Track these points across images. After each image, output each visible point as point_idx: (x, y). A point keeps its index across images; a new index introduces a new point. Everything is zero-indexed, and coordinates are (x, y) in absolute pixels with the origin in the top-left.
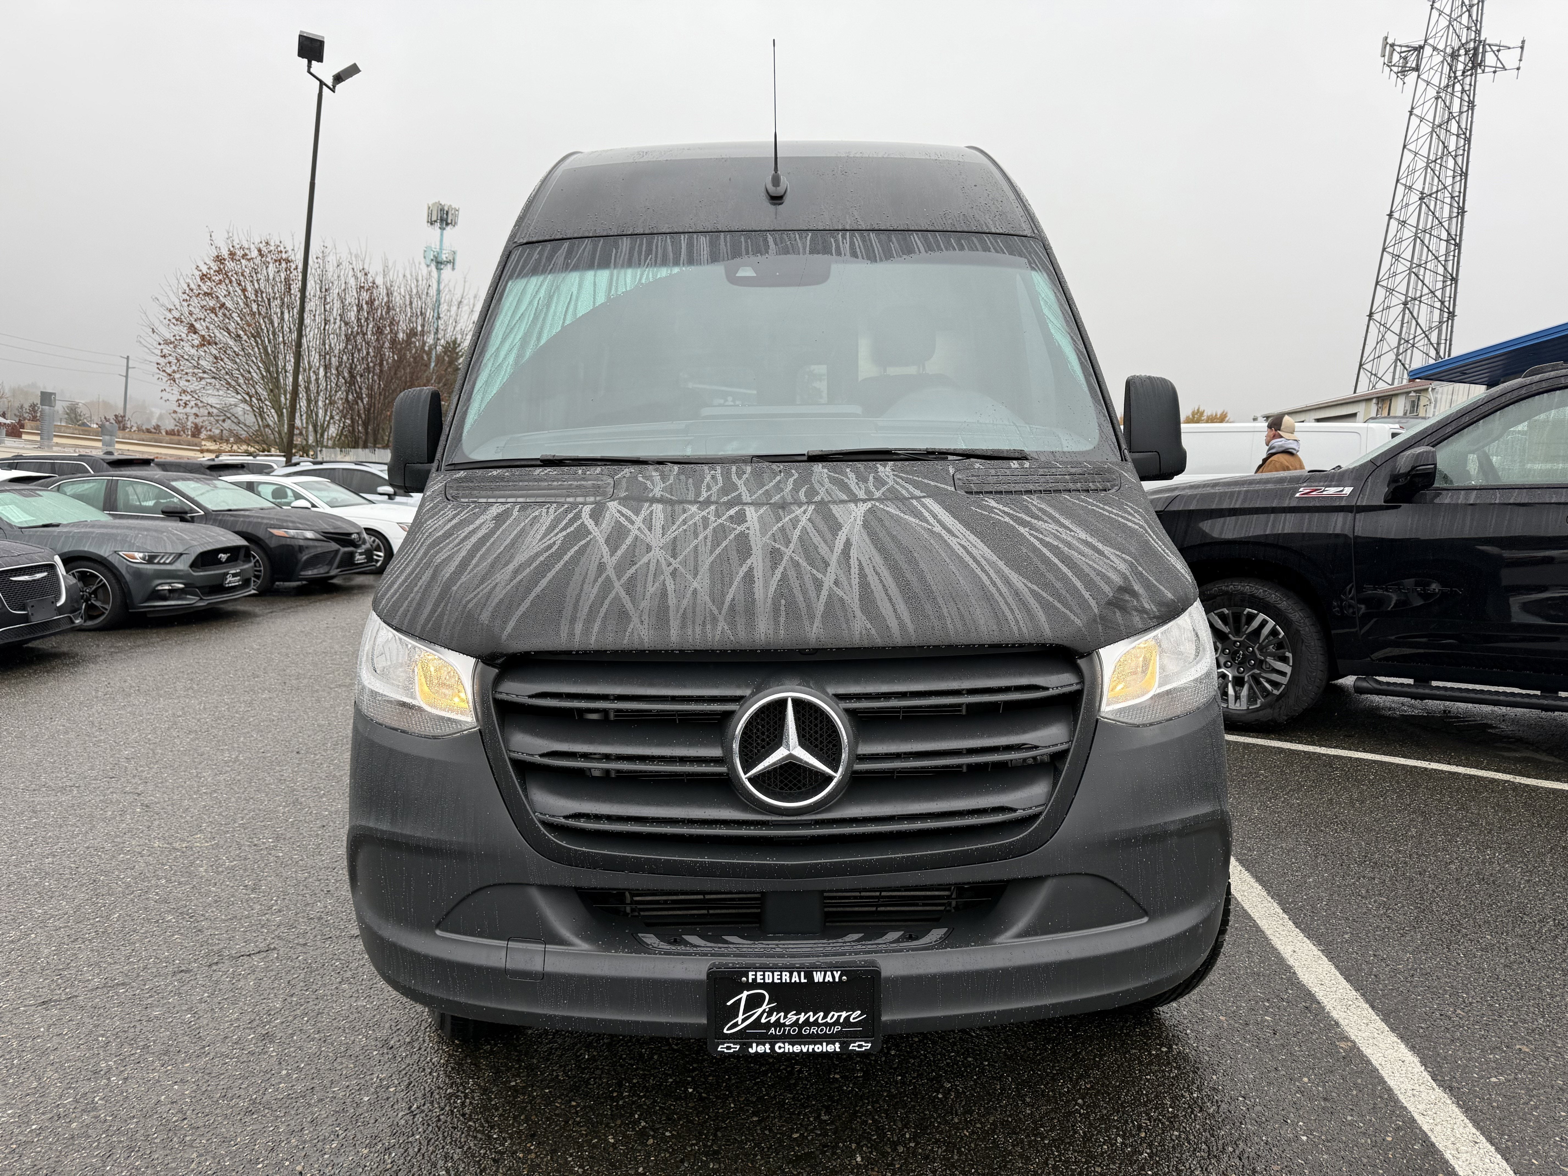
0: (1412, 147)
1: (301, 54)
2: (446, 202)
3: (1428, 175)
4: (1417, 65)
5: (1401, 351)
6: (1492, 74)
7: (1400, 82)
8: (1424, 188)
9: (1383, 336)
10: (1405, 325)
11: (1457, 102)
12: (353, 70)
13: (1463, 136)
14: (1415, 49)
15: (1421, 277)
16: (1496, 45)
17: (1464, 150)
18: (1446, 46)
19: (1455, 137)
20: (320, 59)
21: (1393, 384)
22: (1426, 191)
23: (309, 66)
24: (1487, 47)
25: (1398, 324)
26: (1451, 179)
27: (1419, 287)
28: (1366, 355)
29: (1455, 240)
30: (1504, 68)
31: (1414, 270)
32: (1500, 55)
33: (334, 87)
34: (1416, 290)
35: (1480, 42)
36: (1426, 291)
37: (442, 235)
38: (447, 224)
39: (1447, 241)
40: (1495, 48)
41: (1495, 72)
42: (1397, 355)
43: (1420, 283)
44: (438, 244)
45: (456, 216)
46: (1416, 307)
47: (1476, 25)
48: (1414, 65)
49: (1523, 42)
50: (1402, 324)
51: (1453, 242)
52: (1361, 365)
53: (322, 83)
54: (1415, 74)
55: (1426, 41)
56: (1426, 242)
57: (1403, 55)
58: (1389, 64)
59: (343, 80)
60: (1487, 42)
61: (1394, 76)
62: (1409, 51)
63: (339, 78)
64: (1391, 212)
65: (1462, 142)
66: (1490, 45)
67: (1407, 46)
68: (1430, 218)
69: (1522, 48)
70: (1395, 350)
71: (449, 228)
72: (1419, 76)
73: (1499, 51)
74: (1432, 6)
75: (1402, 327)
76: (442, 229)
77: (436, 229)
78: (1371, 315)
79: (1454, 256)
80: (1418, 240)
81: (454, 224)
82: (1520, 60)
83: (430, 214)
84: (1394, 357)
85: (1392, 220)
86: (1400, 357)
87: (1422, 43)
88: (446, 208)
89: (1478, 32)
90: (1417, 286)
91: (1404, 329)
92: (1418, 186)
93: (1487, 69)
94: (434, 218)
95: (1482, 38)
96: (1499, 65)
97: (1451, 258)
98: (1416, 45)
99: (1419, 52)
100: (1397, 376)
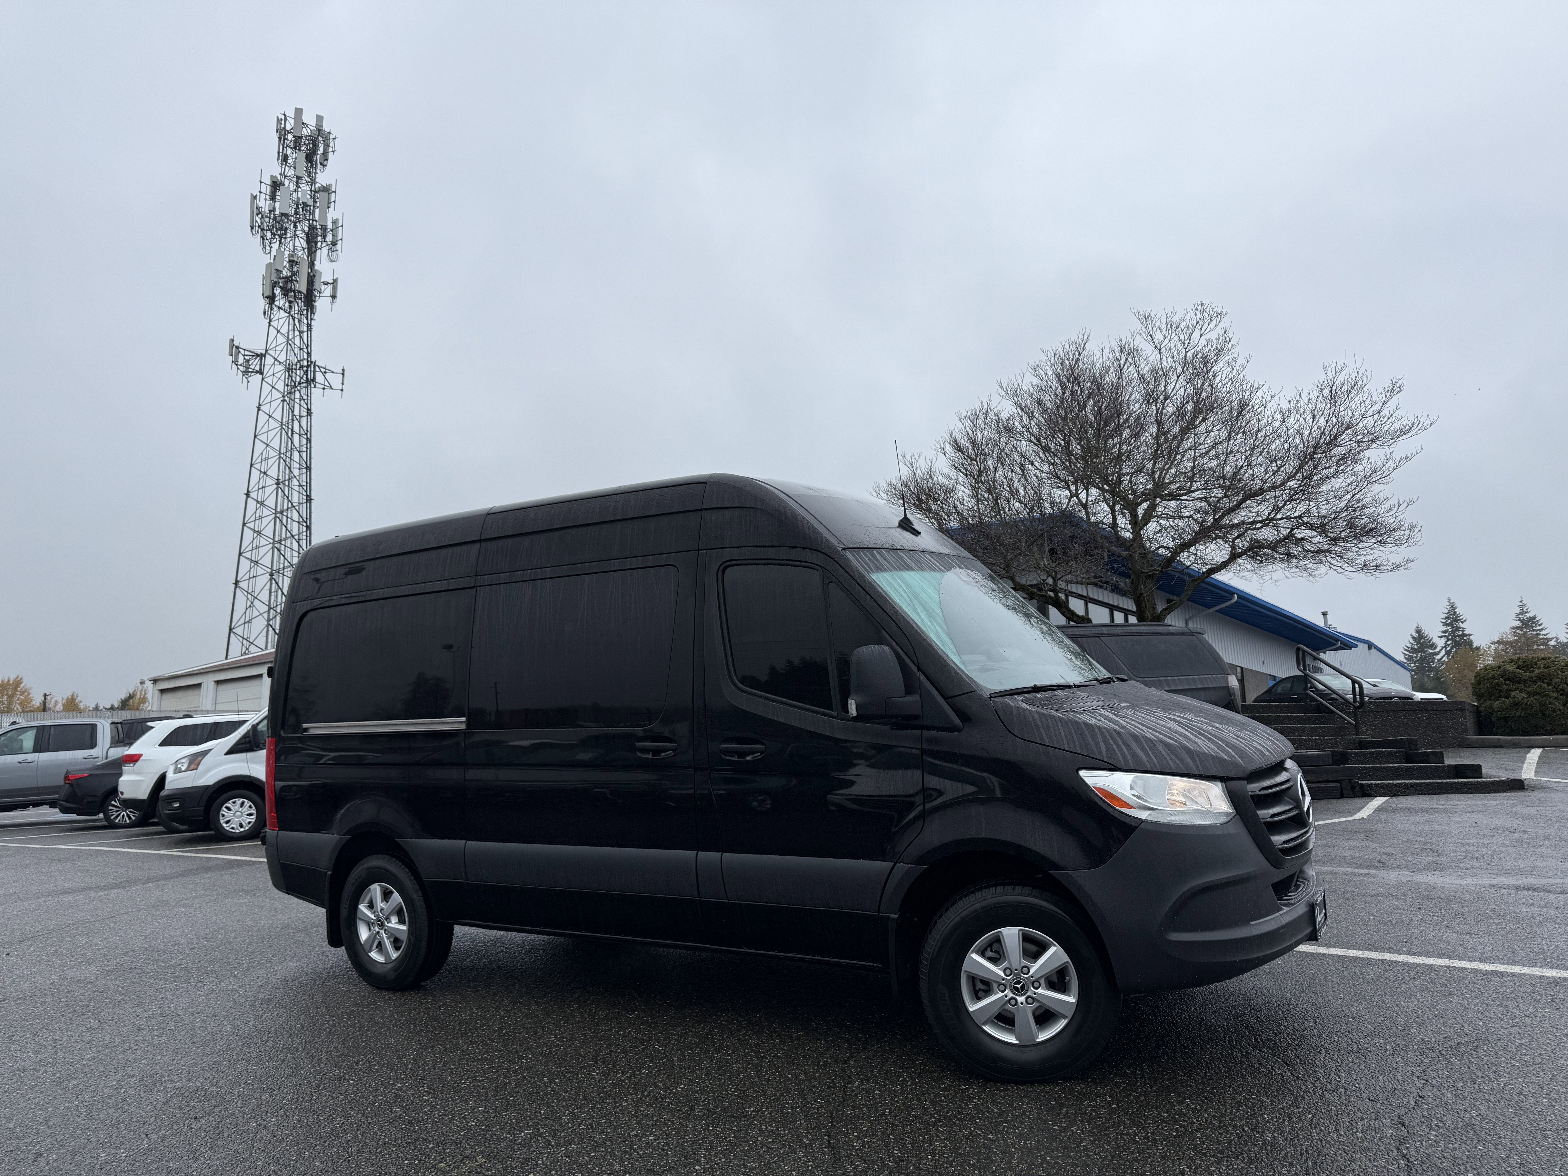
0: (263, 437)
3: (281, 464)
4: (261, 369)
5: (271, 617)
6: (322, 390)
7: (245, 380)
8: (278, 475)
9: (252, 603)
10: (273, 594)
11: (297, 407)
13: (305, 437)
14: (258, 355)
15: (283, 552)
16: (323, 368)
17: (307, 448)
18: (287, 360)
19: (298, 436)
21: (266, 648)
22: (280, 478)
24: (317, 368)
25: (266, 592)
26: (298, 470)
27: (282, 561)
28: (235, 620)
29: (306, 522)
30: (331, 387)
31: (276, 545)
32: (327, 375)
34: (279, 563)
35: (312, 362)
36: (286, 564)
39: (299, 522)
40: (323, 370)
41: (324, 389)
42: (269, 620)
43: (282, 557)
46: (281, 578)
47: (307, 348)
48: (257, 368)
49: (343, 370)
50: (270, 592)
51: (305, 524)
52: (231, 630)
54: (259, 377)
55: (266, 351)
56: (284, 522)
57: (247, 358)
58: (235, 362)
60: (317, 364)
61: (240, 374)
62: (253, 356)
64: (248, 492)
65: (305, 441)
66: (319, 367)
67: (251, 351)
68: (286, 501)
69: (343, 374)
70: (266, 615)
72: (263, 379)
73: (325, 372)
74: (269, 323)
75: (270, 595)
78: (236, 583)
79: (307, 536)
80: (277, 519)
82: (343, 384)
84: (266, 623)
85: (249, 499)
86: (271, 623)
87: (264, 352)
89: (309, 354)
90: (280, 559)
91: (273, 597)
92: (273, 472)
93: (318, 385)
95: (313, 360)
96: (327, 384)
97: (304, 537)
98: (259, 352)
99: (261, 359)
100: (270, 640)
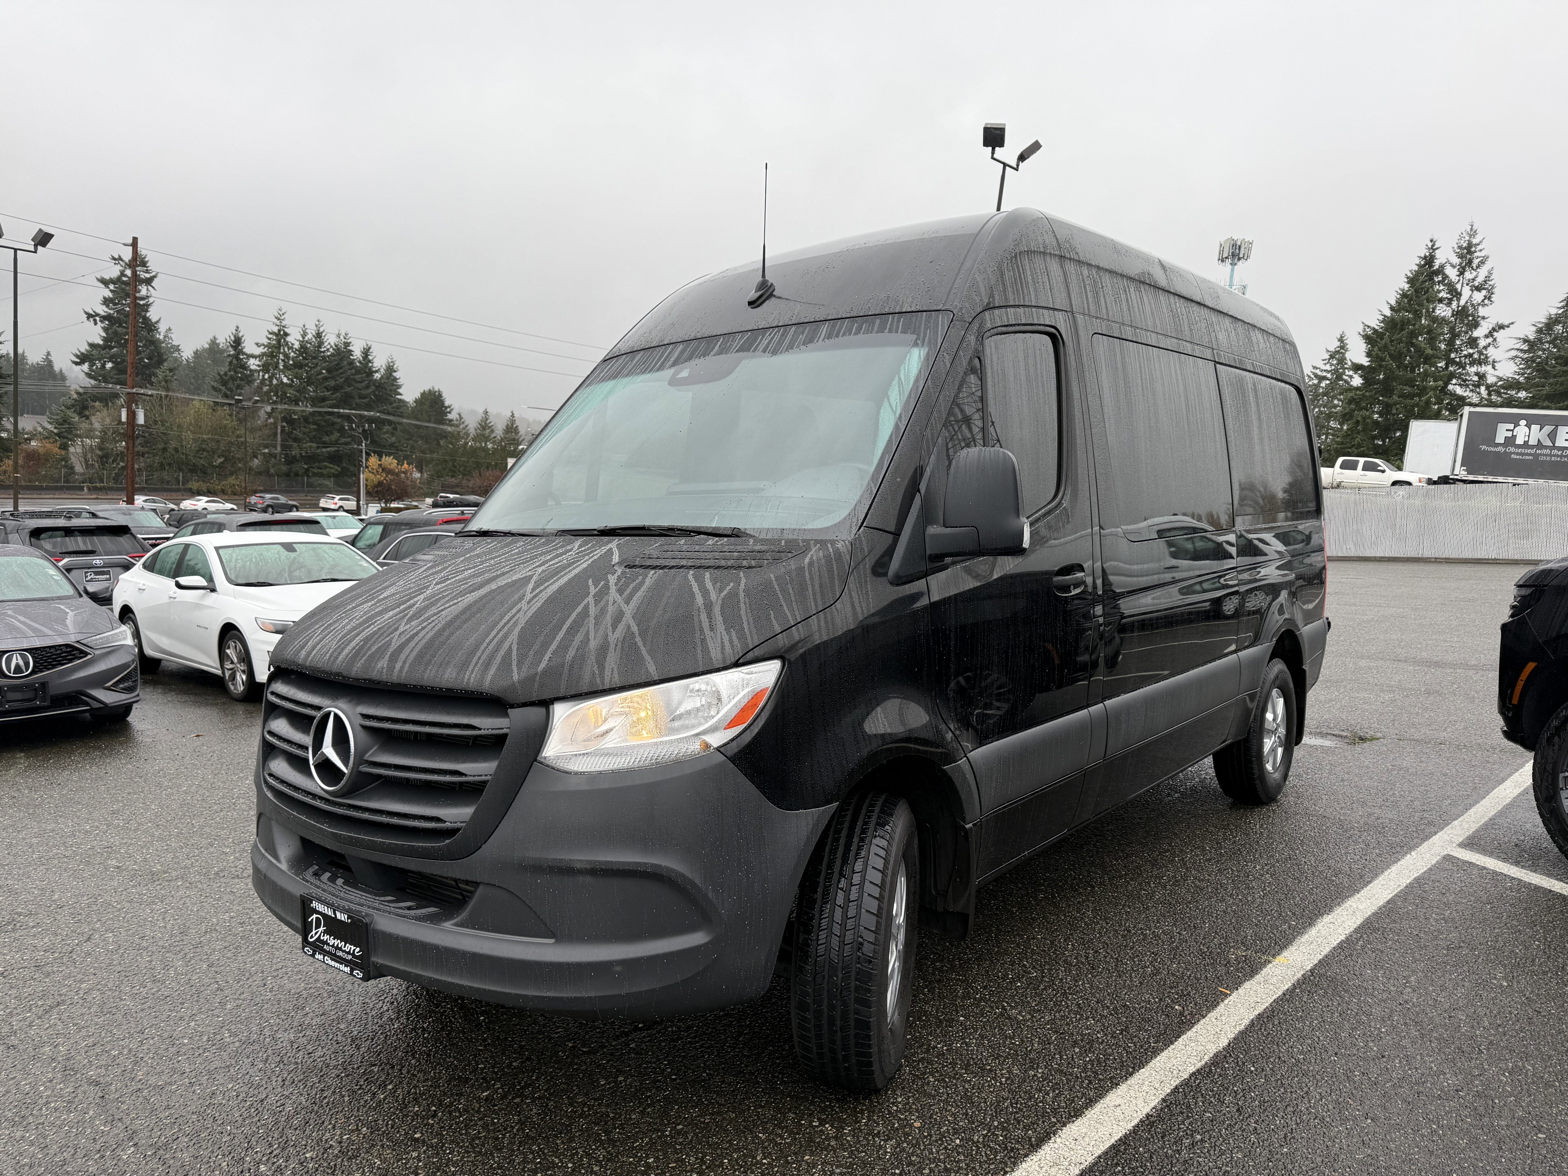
1: (986, 143)
2: (1238, 237)
12: (1035, 147)
20: (1002, 145)
23: (993, 153)
33: (1018, 165)
37: (1232, 270)
38: (1239, 259)
44: (1228, 280)
45: (1250, 249)
53: (1005, 165)
59: (1025, 159)
63: (1022, 158)
71: (1240, 263)
76: (1233, 264)
77: (1227, 265)
81: (1246, 257)
83: (1221, 252)
88: (1239, 243)
94: (1225, 255)
